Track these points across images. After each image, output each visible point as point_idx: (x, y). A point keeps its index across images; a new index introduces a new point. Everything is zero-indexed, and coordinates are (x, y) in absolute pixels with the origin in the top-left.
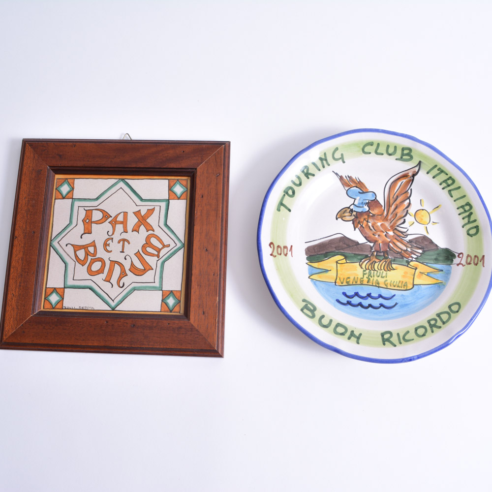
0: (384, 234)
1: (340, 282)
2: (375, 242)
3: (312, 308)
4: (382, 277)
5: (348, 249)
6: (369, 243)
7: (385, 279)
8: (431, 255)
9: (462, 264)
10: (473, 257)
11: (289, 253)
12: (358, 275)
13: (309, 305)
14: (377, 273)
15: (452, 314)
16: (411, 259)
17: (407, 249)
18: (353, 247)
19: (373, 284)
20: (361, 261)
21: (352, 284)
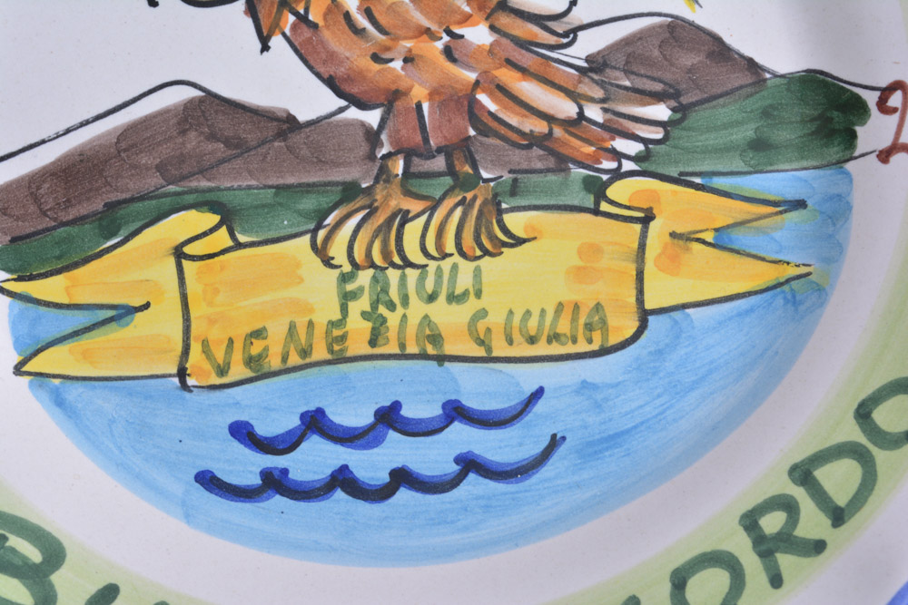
0: (439, 45)
1: (207, 366)
2: (391, 99)
3: (35, 555)
4: (453, 298)
5: (238, 163)
6: (353, 113)
7: (472, 305)
8: (725, 126)
12: (311, 310)
13: (14, 542)
14: (422, 279)
15: (881, 456)
16: (613, 165)
17: (581, 114)
18: (267, 146)
19: (402, 346)
20: (319, 226)
21: (282, 367)
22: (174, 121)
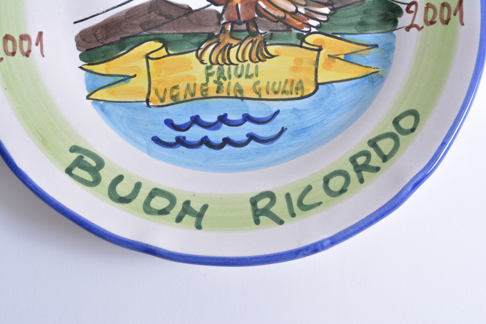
1: (157, 98)
2: (227, 2)
3: (93, 164)
4: (247, 76)
5: (169, 25)
6: (213, 7)
7: (254, 79)
8: (350, 16)
9: (416, 26)
10: (438, 8)
11: (36, 50)
12: (195, 79)
13: (86, 158)
14: (236, 69)
15: (401, 137)
16: (308, 29)
17: (297, 10)
18: (180, 18)
19: (228, 93)
20: (199, 49)
21: (184, 100)
22: (146, 8)
